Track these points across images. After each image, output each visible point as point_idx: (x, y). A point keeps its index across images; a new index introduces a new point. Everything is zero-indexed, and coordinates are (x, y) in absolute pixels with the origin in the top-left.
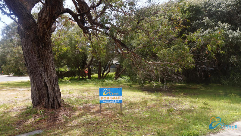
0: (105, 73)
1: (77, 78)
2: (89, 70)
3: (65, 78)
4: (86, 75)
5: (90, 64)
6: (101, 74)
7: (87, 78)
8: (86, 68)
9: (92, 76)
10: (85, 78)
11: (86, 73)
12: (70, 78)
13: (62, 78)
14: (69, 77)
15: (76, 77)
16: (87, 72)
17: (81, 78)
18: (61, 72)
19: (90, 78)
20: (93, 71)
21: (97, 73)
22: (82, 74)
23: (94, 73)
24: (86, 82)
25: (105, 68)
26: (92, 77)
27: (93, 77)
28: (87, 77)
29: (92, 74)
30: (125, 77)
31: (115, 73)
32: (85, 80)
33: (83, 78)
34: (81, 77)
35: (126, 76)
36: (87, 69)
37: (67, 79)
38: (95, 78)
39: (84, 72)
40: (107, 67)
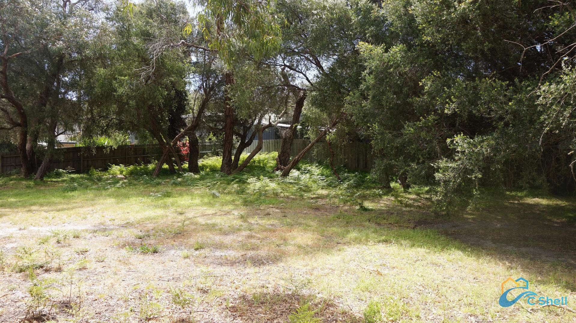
0: (244, 155)
1: (154, 170)
2: (194, 144)
3: (116, 169)
4: (182, 159)
5: (197, 124)
6: (233, 158)
7: (185, 170)
8: (183, 136)
9: (200, 162)
10: (179, 170)
11: (184, 153)
12: (131, 167)
13: (105, 169)
14: (127, 164)
15: (151, 167)
16: (185, 151)
17: (165, 170)
18: (101, 148)
19: (194, 168)
20: (204, 147)
21: (217, 154)
22: (170, 157)
23: (206, 154)
24: (180, 184)
25: (243, 137)
26: (203, 167)
27: (204, 165)
28: (186, 165)
29: (202, 157)
30: (309, 168)
31: (276, 154)
32: (179, 176)
33: (172, 166)
34: (165, 166)
35: (311, 163)
36: (186, 140)
37: (121, 172)
38: (214, 170)
39: (178, 150)
40: (249, 135)
